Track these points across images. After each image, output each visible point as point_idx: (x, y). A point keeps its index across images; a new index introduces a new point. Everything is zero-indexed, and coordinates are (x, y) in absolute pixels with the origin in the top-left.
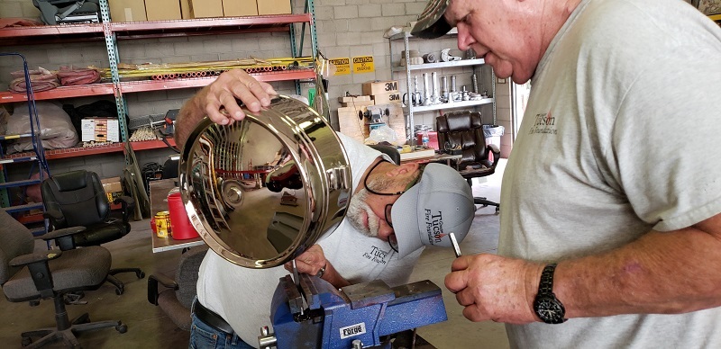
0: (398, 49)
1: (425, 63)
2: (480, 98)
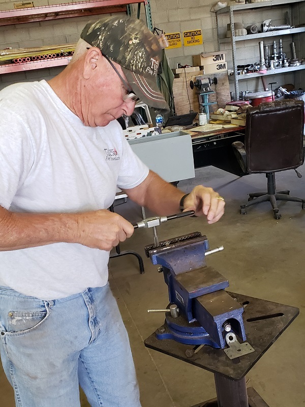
0: (223, 21)
1: (248, 34)
2: (298, 64)
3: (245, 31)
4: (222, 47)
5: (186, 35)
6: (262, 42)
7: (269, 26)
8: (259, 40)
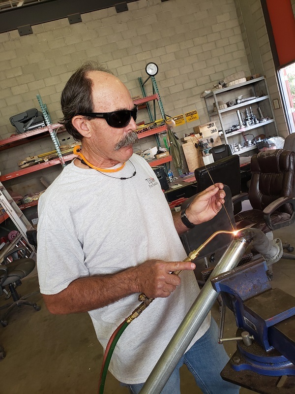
1: (228, 107)
2: (265, 120)
3: (226, 106)
4: (212, 119)
5: (187, 115)
6: (238, 111)
7: (241, 100)
8: (236, 110)
